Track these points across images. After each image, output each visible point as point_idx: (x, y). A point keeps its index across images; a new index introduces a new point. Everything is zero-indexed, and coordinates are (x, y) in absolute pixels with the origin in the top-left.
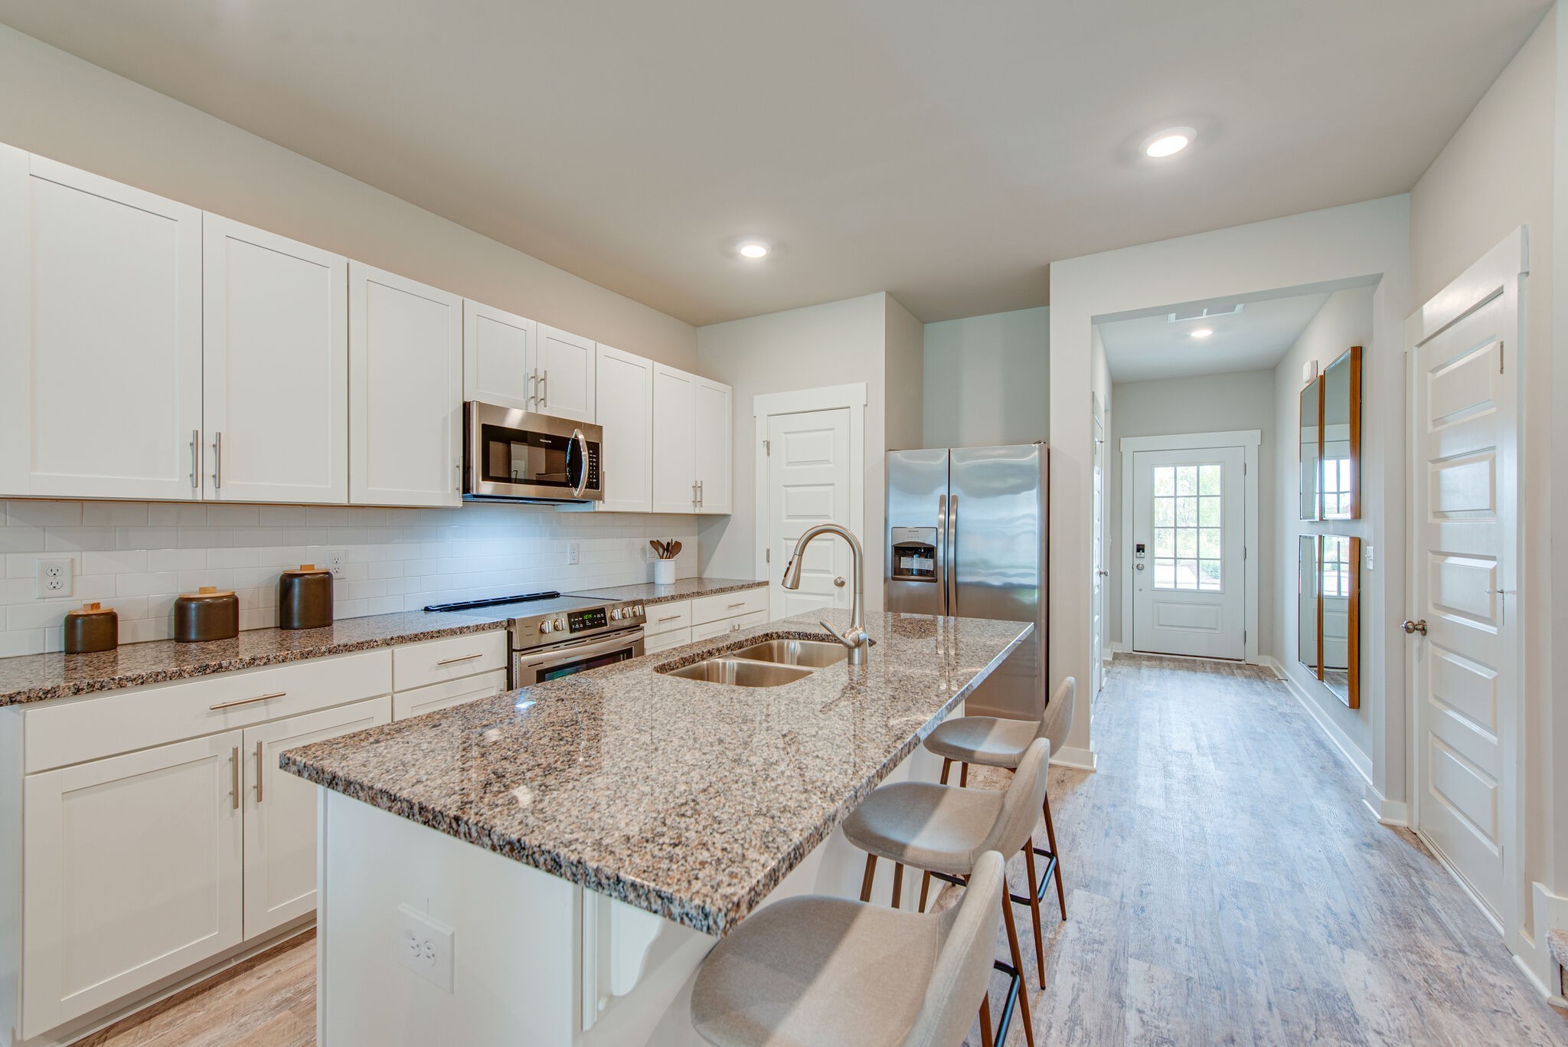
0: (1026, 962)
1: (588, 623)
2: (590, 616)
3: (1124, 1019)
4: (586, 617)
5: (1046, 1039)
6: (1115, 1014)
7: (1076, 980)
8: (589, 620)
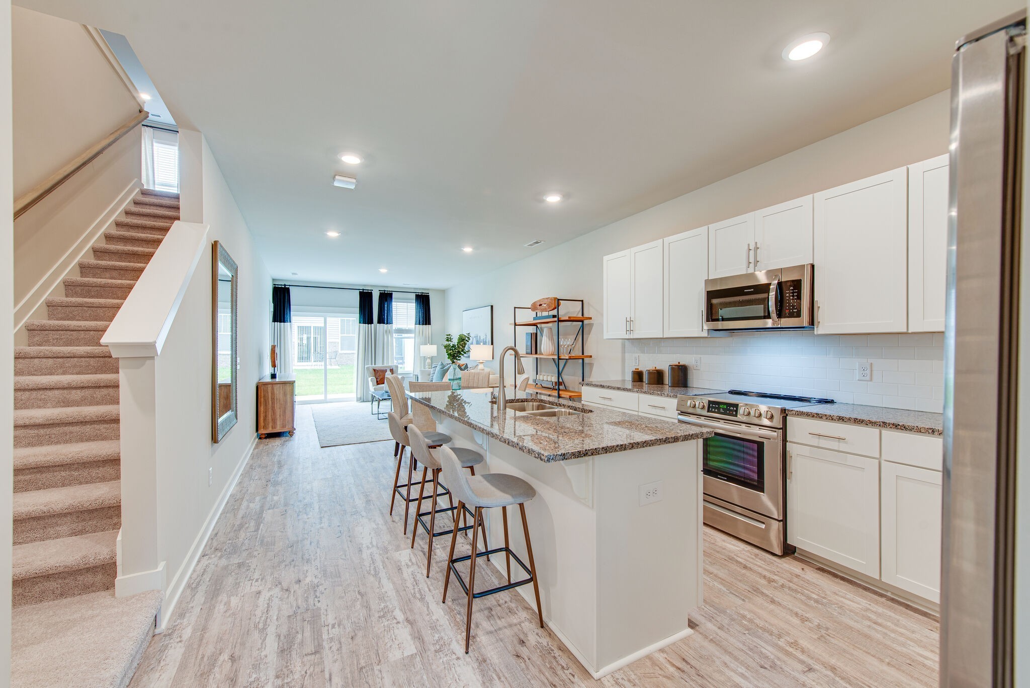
0: (461, 609)
1: (721, 410)
2: (725, 407)
3: (404, 614)
4: (721, 406)
5: (428, 586)
6: (409, 614)
7: (434, 618)
8: (723, 409)
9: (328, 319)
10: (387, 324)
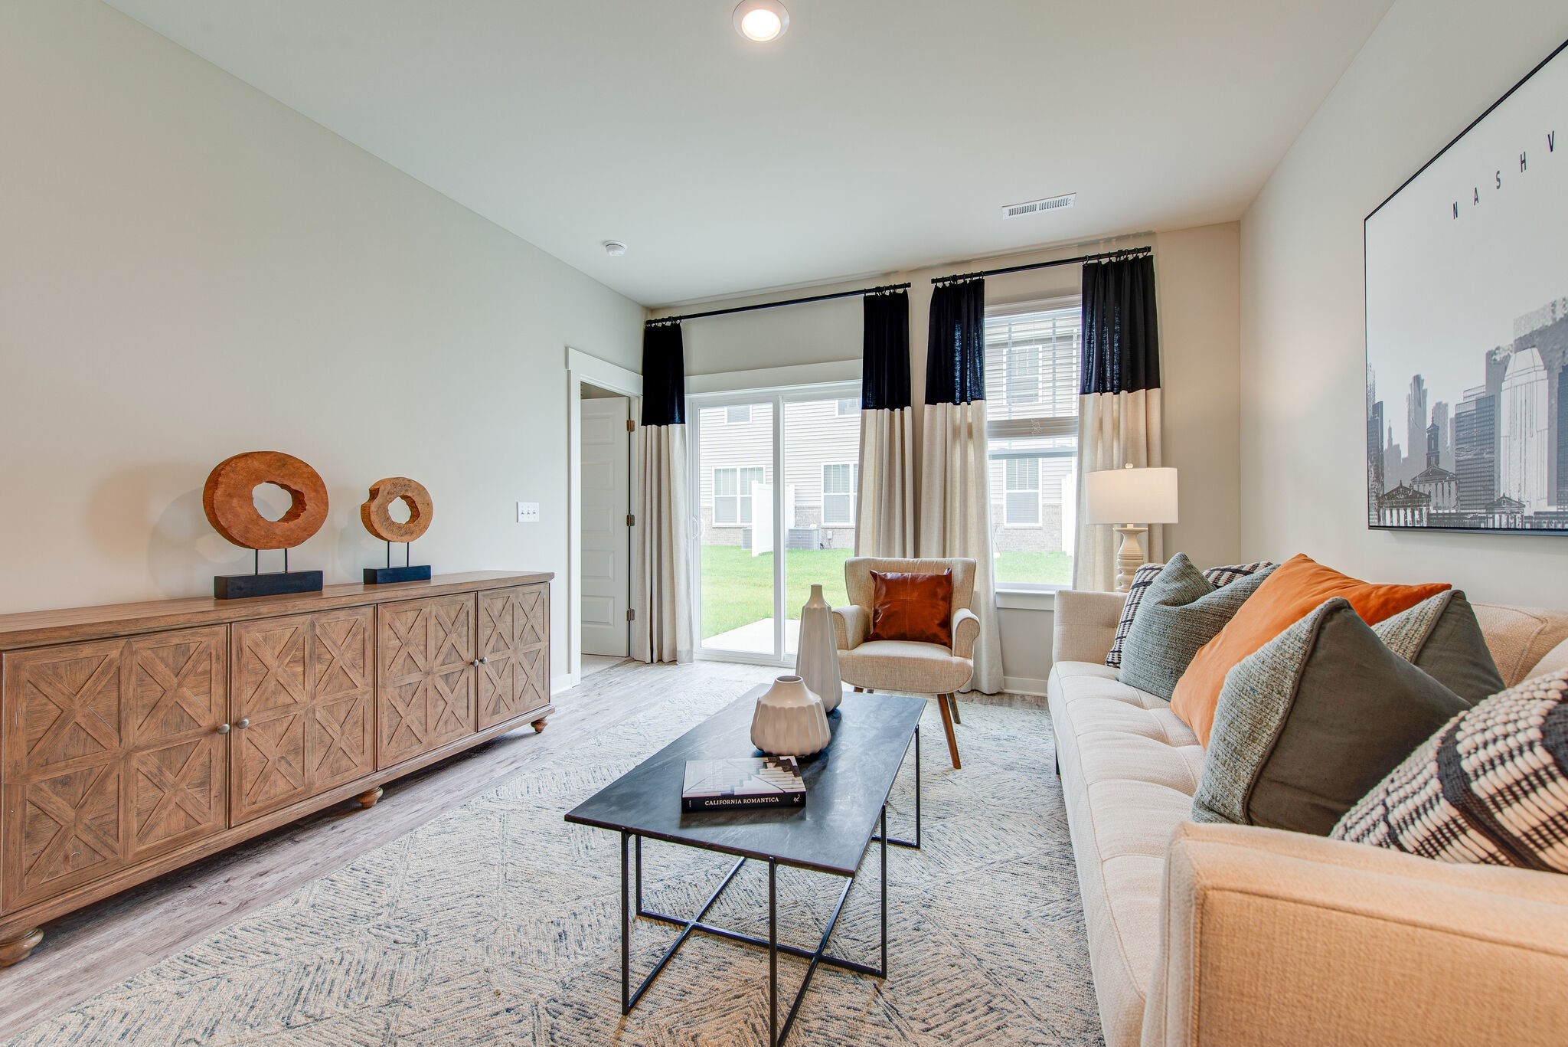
9: (789, 410)
10: (963, 399)
